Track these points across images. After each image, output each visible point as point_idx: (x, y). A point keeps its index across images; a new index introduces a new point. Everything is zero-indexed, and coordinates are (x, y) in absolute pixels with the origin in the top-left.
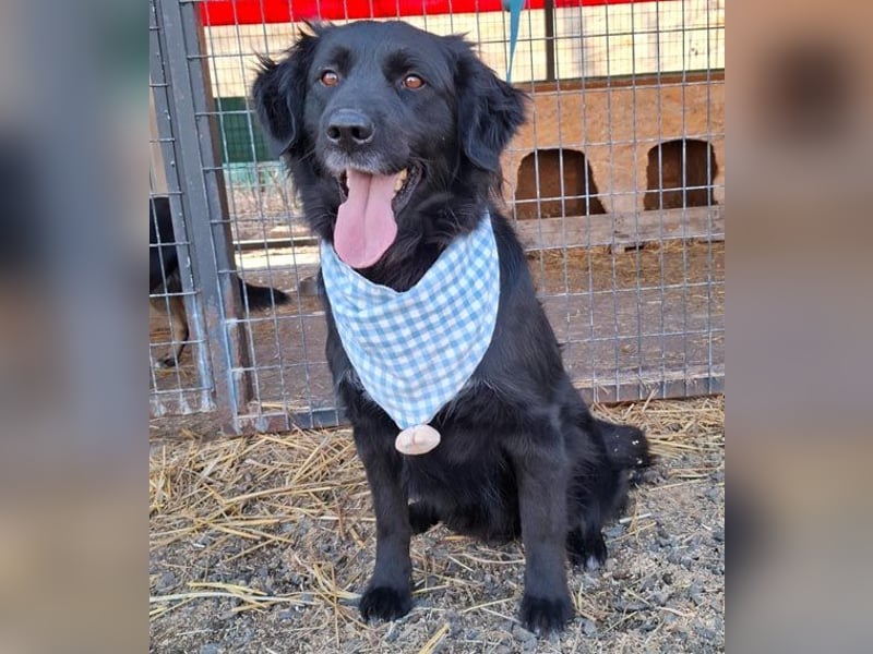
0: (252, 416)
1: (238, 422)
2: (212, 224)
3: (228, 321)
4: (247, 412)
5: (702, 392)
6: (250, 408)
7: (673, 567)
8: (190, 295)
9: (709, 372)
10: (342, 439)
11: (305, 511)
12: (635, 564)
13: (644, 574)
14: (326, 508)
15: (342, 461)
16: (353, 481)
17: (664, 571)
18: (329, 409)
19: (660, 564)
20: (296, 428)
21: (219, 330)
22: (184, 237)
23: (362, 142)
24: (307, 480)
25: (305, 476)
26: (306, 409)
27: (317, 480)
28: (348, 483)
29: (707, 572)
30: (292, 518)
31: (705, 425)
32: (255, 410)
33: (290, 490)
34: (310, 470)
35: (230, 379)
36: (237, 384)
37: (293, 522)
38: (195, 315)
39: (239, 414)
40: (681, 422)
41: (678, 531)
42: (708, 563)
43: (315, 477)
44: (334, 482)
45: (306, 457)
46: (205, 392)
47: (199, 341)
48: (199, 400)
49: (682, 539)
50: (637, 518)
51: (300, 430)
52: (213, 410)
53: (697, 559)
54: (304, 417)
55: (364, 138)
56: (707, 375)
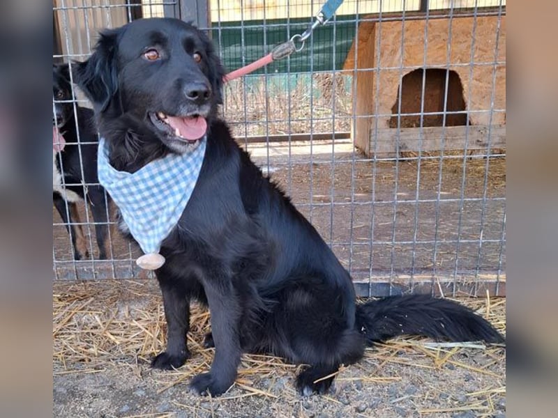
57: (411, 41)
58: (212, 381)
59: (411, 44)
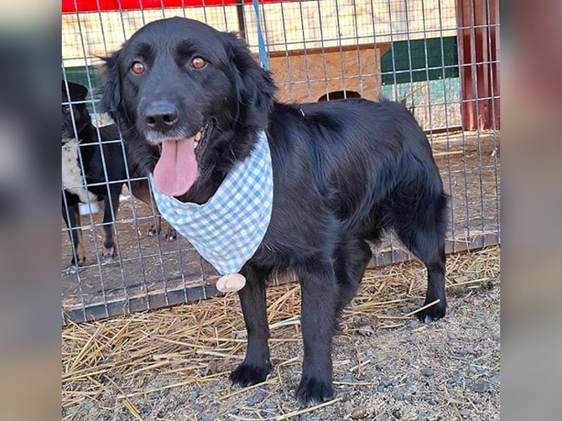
5: (388, 262)
7: (400, 403)
9: (391, 246)
10: (112, 327)
11: (85, 394)
12: (369, 404)
13: (378, 413)
14: (105, 388)
15: (114, 346)
16: (125, 363)
17: (393, 408)
18: (99, 304)
19: (388, 402)
20: (72, 323)
23: (172, 123)
24: (84, 366)
25: (82, 363)
26: (80, 306)
27: (93, 365)
28: (120, 364)
29: (426, 404)
30: (74, 401)
31: (392, 286)
33: (70, 377)
34: (86, 356)
37: (76, 404)
40: (376, 286)
41: (395, 372)
42: (424, 395)
43: (91, 363)
44: (108, 365)
45: (83, 347)
49: (399, 378)
50: (361, 365)
51: (75, 324)
53: (414, 394)
54: (78, 313)
55: (172, 121)
56: (390, 249)
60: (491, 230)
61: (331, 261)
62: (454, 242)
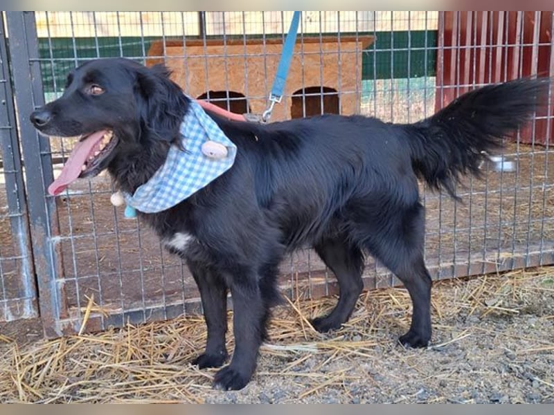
0: (71, 320)
1: (60, 325)
2: (41, 155)
3: (53, 239)
4: (68, 316)
6: (71, 313)
8: (17, 217)
18: (138, 309)
21: (45, 247)
22: (12, 166)
26: (119, 311)
32: (75, 314)
35: (54, 289)
36: (60, 292)
38: (20, 234)
39: (61, 318)
46: (27, 301)
47: (23, 256)
48: (21, 308)
52: (34, 317)
54: (117, 318)
57: (200, 66)
58: (235, 374)
59: (201, 68)
60: (520, 252)
61: (257, 278)
62: (483, 263)
